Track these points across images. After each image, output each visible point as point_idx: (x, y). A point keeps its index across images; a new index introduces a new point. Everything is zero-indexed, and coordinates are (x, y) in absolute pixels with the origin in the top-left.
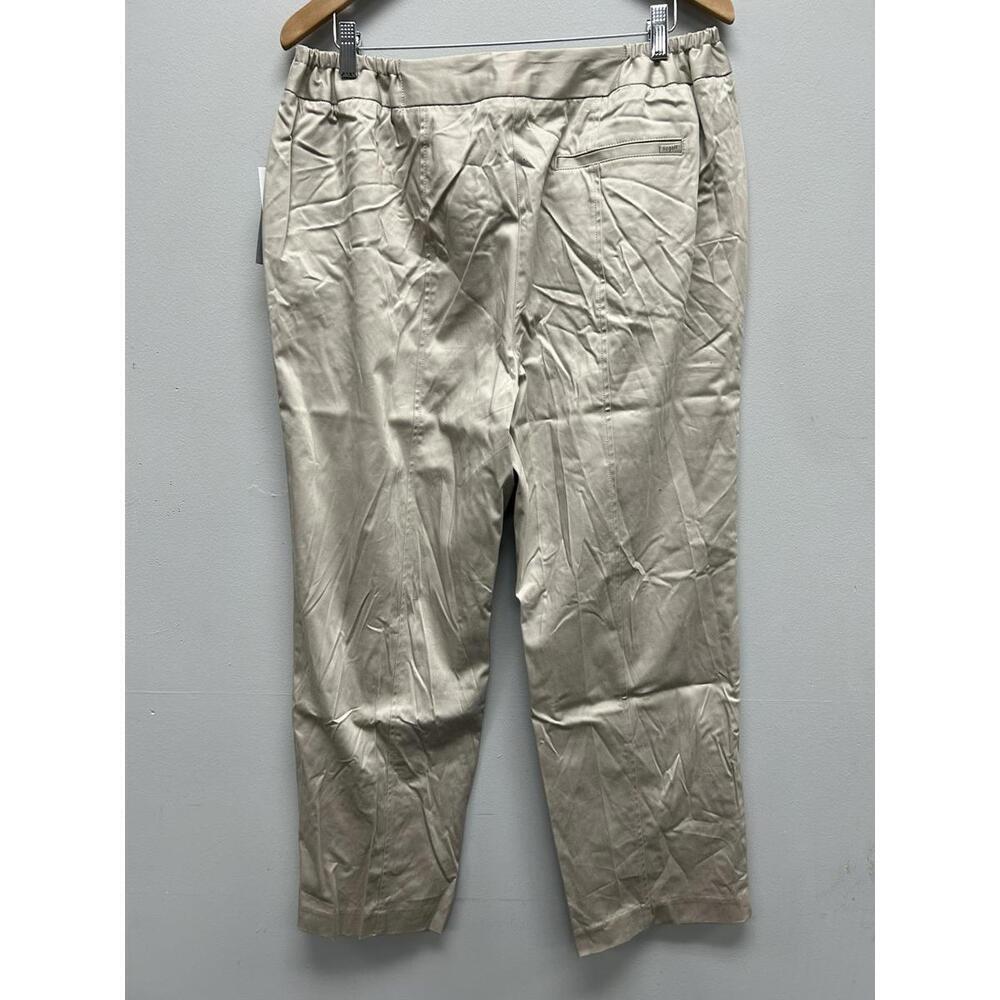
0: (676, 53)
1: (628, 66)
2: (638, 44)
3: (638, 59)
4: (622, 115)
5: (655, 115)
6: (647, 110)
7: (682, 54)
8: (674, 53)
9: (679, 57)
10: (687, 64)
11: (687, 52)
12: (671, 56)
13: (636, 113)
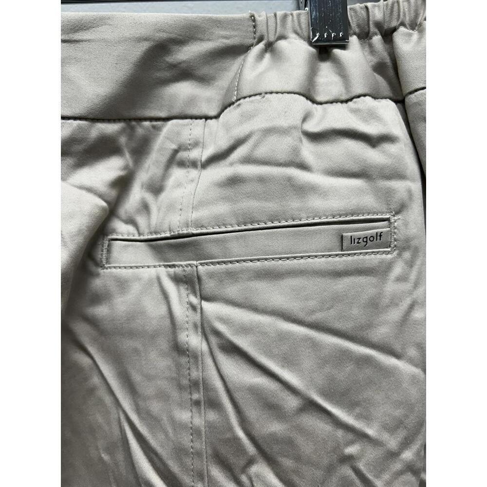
0: (365, 36)
1: (261, 56)
2: (280, 13)
3: (282, 44)
4: (248, 160)
5: (326, 164)
6: (308, 151)
7: (377, 39)
8: (360, 37)
9: (371, 46)
10: (388, 60)
11: (388, 35)
12: (354, 40)
13: (282, 157)
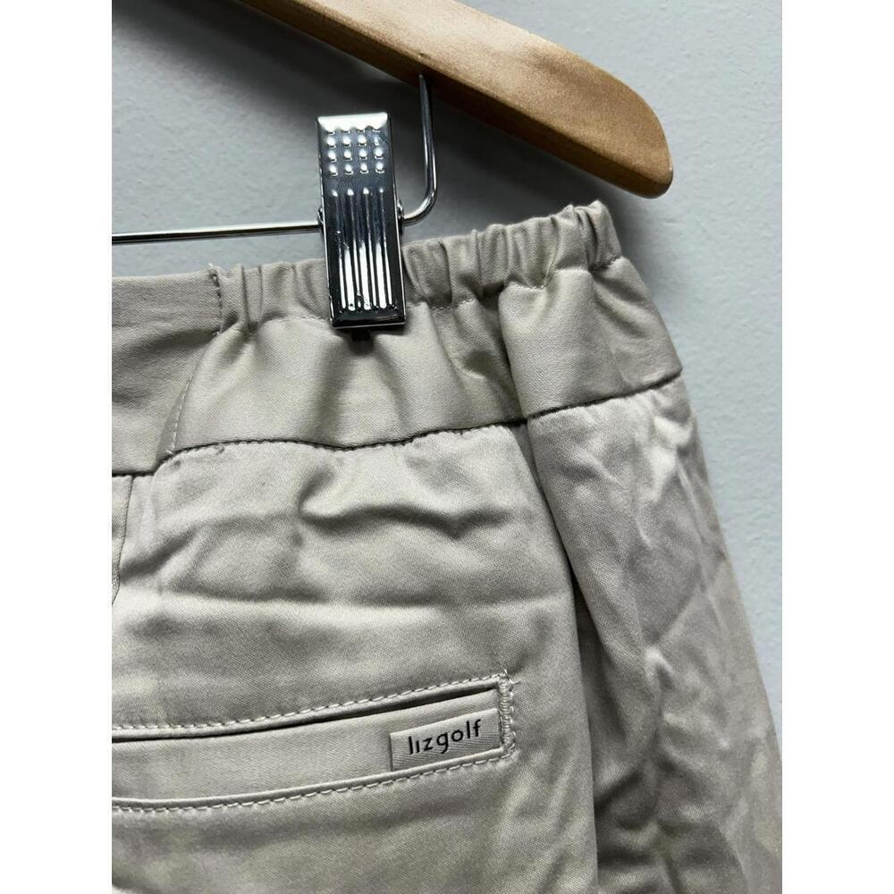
0: (442, 301)
2: (269, 268)
7: (468, 307)
8: (433, 302)
10: (492, 347)
11: (489, 296)
12: (421, 312)
